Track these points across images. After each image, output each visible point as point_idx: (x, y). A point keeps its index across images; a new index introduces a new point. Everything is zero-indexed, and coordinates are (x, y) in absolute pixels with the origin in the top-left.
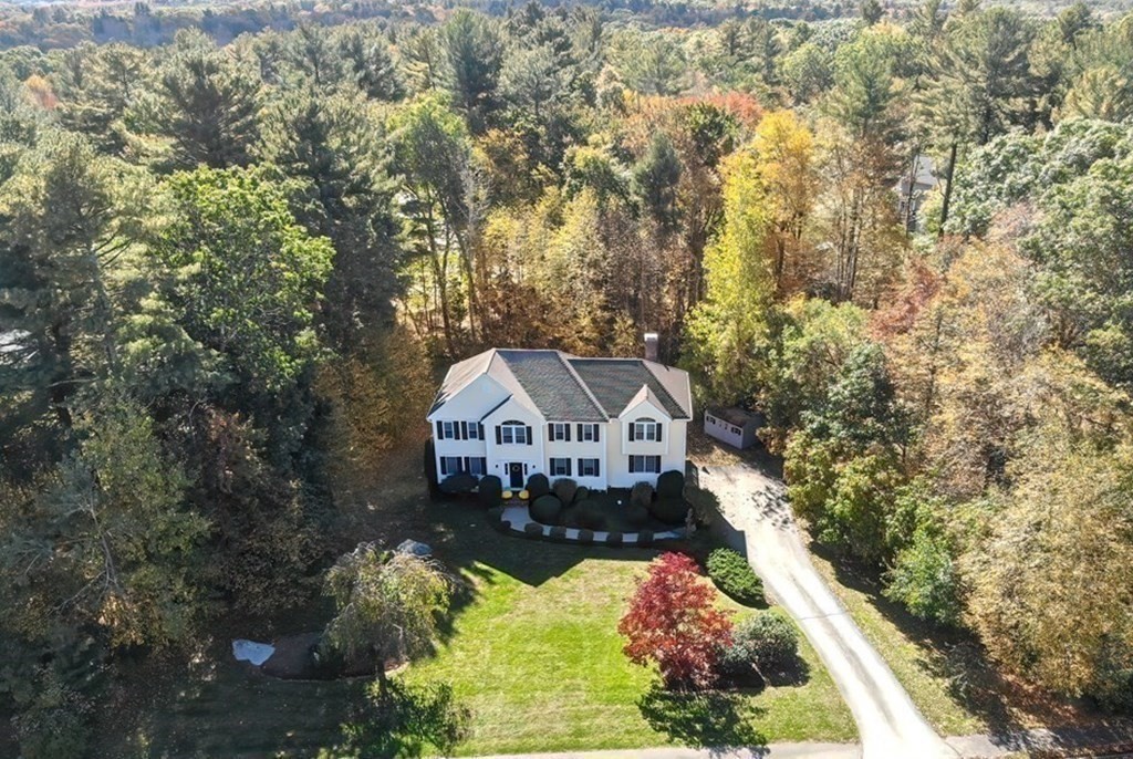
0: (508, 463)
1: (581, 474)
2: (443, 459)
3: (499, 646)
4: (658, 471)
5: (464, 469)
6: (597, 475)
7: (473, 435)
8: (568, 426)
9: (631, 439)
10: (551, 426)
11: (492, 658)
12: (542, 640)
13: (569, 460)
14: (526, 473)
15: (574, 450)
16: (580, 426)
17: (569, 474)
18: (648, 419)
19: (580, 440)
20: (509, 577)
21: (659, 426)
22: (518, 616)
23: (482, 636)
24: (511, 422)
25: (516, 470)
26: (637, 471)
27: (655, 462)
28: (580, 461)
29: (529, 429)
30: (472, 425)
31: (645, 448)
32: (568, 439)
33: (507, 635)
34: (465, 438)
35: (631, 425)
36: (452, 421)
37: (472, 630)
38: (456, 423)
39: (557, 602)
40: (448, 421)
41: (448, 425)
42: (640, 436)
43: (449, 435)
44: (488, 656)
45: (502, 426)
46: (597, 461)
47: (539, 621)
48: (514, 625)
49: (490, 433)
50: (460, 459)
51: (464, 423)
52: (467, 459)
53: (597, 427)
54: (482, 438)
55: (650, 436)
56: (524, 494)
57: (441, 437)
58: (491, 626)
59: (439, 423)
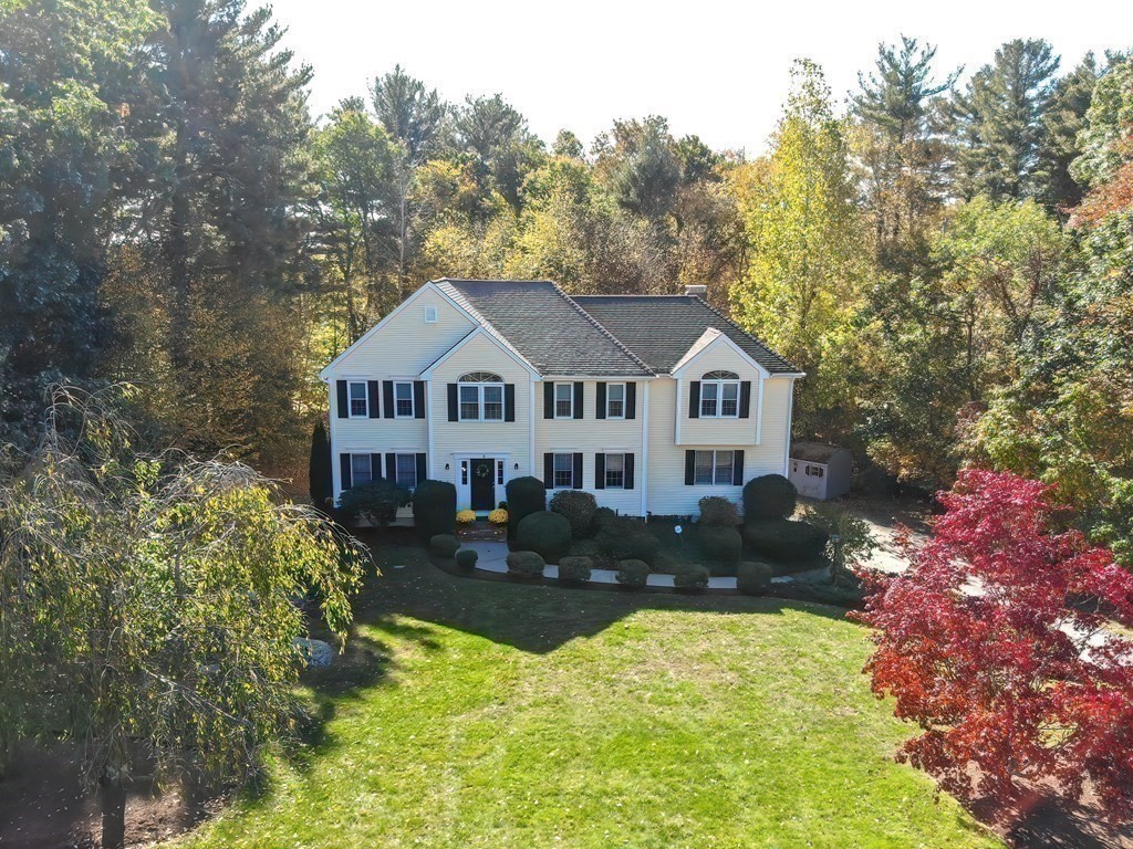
0: (467, 458)
1: (599, 485)
2: (345, 458)
3: (483, 777)
4: (738, 481)
5: (384, 475)
6: (630, 485)
7: (405, 409)
8: (579, 387)
9: (694, 414)
10: (549, 386)
11: (465, 810)
12: (599, 760)
13: (579, 457)
14: (501, 481)
15: (590, 436)
16: (601, 387)
17: (579, 484)
18: (725, 375)
19: (601, 414)
20: (485, 640)
21: (746, 386)
22: (520, 709)
23: (432, 755)
24: (477, 376)
25: (482, 472)
26: (699, 481)
27: (735, 461)
28: (600, 458)
29: (510, 389)
30: (403, 387)
31: (717, 433)
32: (579, 415)
33: (501, 751)
34: (389, 414)
35: (695, 386)
36: (364, 380)
37: (401, 742)
38: (373, 385)
39: (611, 683)
40: (357, 380)
41: (358, 387)
42: (710, 409)
43: (359, 409)
44: (452, 804)
45: (461, 384)
46: (630, 458)
47: (577, 719)
48: (513, 730)
49: (436, 401)
50: (376, 457)
51: (388, 385)
52: (390, 457)
53: (631, 387)
54: (421, 414)
55: (729, 409)
56: (498, 515)
57: (343, 414)
58: (453, 731)
59: (341, 385)
